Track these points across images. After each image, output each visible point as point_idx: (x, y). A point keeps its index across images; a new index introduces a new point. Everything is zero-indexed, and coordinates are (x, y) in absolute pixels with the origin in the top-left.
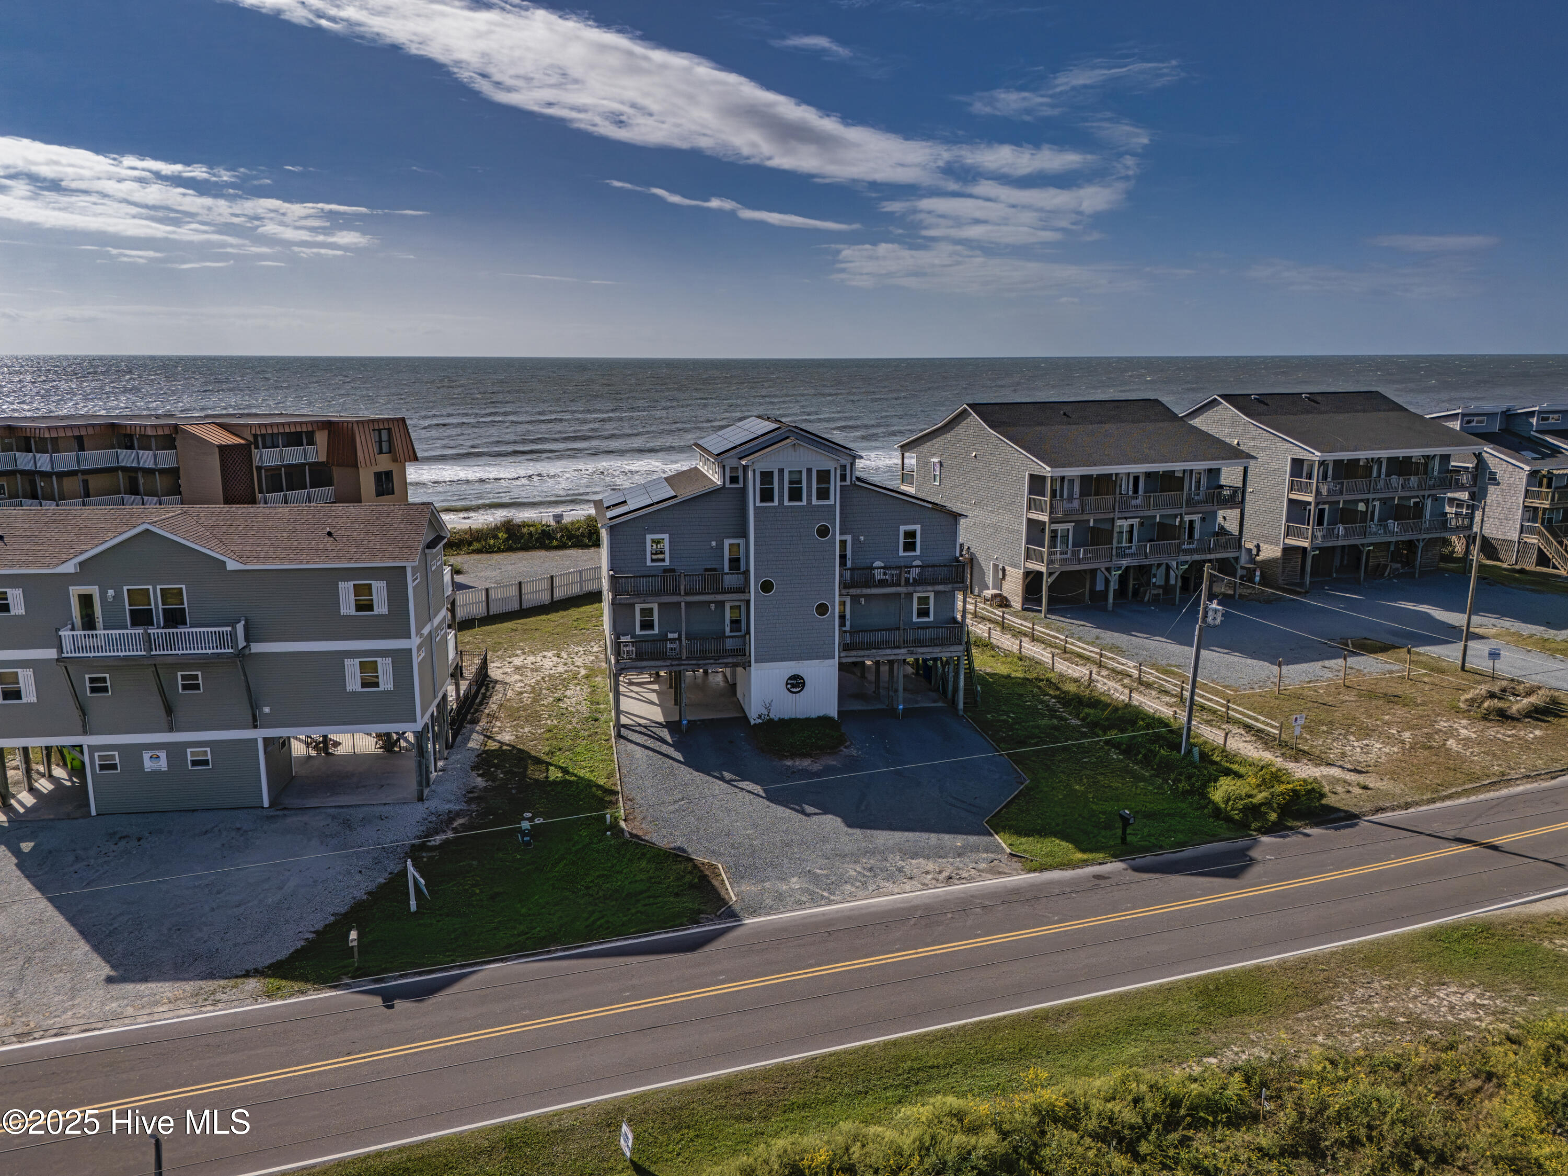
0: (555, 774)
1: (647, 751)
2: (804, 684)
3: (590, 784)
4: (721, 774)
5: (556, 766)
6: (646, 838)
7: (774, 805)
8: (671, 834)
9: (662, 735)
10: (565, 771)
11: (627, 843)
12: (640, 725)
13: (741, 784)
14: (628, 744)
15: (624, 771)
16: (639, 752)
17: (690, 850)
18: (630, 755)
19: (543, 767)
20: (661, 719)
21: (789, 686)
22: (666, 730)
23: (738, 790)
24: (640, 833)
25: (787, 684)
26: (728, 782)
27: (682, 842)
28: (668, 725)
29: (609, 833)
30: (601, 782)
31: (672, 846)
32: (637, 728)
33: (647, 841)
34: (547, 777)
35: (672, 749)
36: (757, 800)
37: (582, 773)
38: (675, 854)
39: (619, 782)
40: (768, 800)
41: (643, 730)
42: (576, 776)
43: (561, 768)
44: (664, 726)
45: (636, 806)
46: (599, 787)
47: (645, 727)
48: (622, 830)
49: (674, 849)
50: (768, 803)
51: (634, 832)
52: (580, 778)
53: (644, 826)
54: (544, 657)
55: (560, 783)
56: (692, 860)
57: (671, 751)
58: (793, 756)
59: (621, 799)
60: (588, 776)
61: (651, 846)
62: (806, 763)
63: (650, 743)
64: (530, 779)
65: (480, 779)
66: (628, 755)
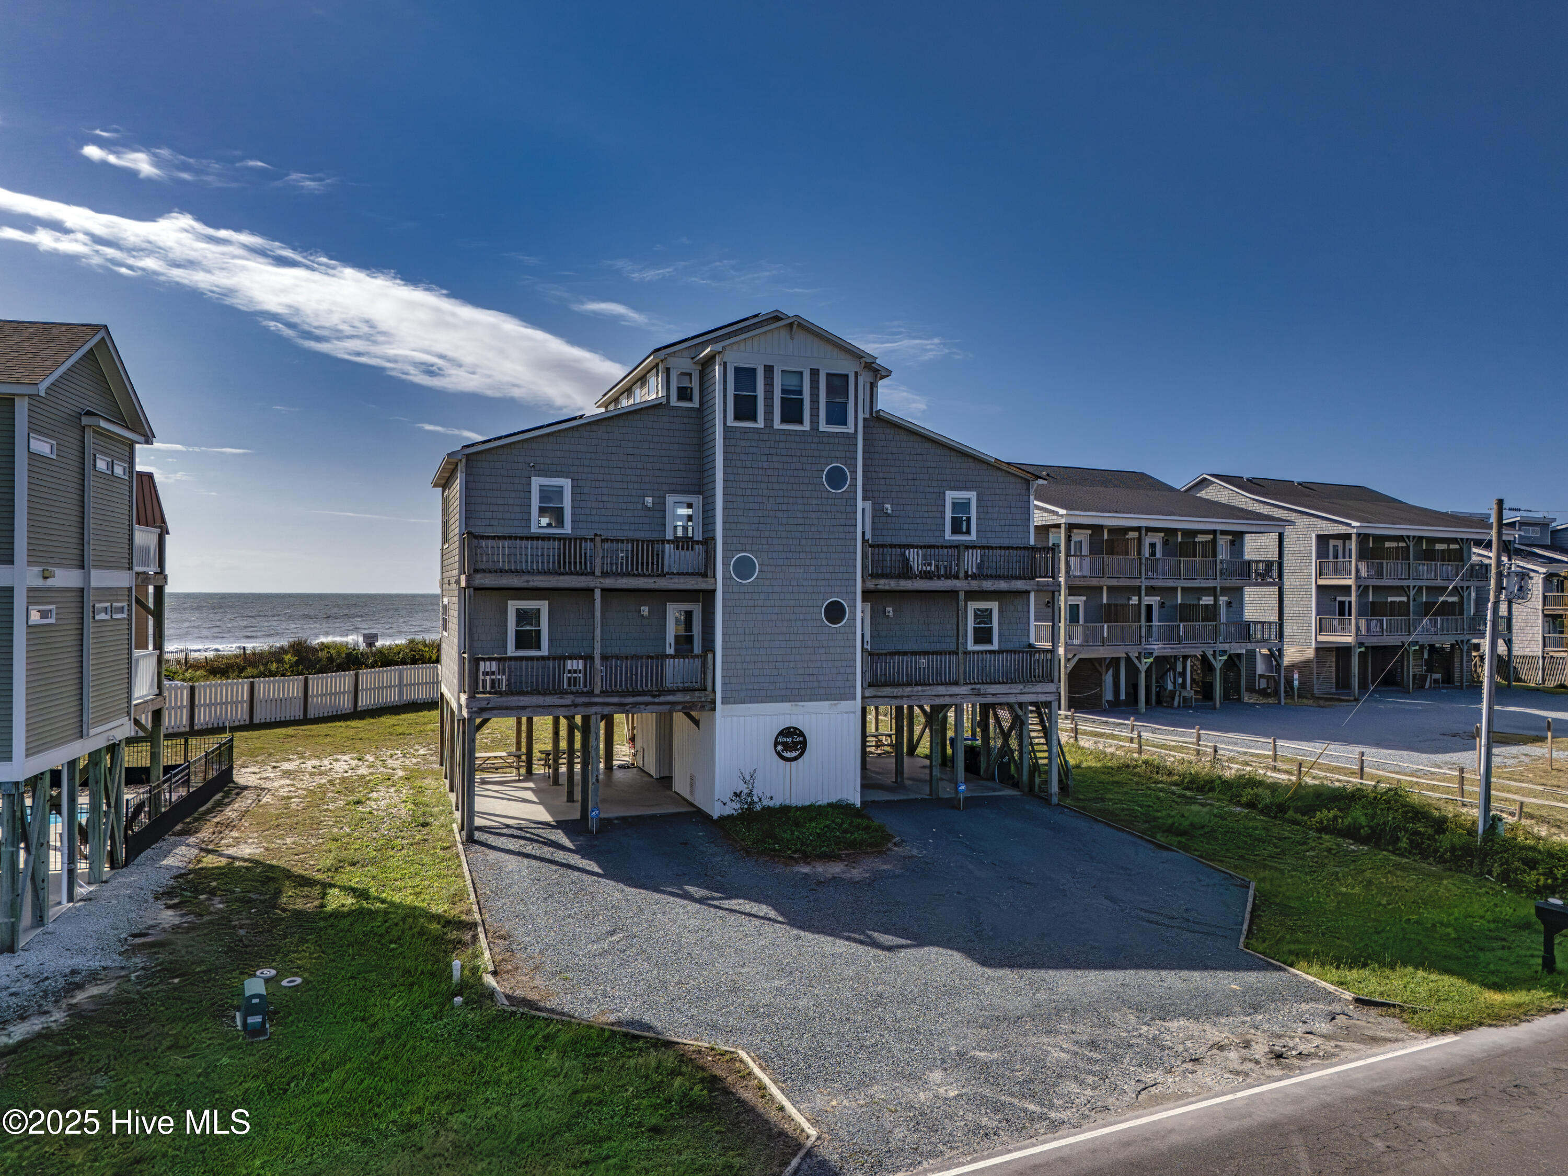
0: (337, 900)
1: (526, 861)
2: (804, 743)
3: (413, 913)
4: (682, 889)
5: (343, 888)
6: (548, 1005)
7: (809, 936)
8: (604, 995)
9: (553, 838)
10: (362, 894)
11: (504, 1017)
12: (508, 826)
13: (726, 904)
14: (487, 851)
15: (485, 890)
16: (512, 863)
17: (657, 1024)
18: (496, 867)
19: (317, 890)
20: (547, 818)
21: (780, 748)
22: (560, 831)
23: (725, 913)
24: (534, 996)
25: (776, 744)
26: (701, 901)
27: (633, 1009)
28: (561, 825)
29: (458, 1000)
30: (439, 908)
31: (612, 1018)
32: (505, 831)
33: (552, 1011)
34: (323, 906)
35: (577, 857)
36: (769, 928)
37: (397, 898)
38: (626, 1035)
39: (475, 908)
40: (792, 926)
41: (516, 832)
42: (383, 901)
43: (354, 890)
44: (553, 827)
45: (514, 947)
46: (437, 918)
47: (520, 829)
48: (491, 994)
49: (619, 1023)
50: (795, 931)
51: (518, 993)
52: (392, 904)
53: (537, 982)
54: (336, 760)
55: (350, 913)
56: (669, 1044)
57: (575, 859)
58: (806, 858)
59: (482, 936)
60: (410, 900)
61: (564, 1020)
62: (836, 869)
63: (530, 848)
64: (284, 910)
65: (170, 912)
66: (492, 866)
